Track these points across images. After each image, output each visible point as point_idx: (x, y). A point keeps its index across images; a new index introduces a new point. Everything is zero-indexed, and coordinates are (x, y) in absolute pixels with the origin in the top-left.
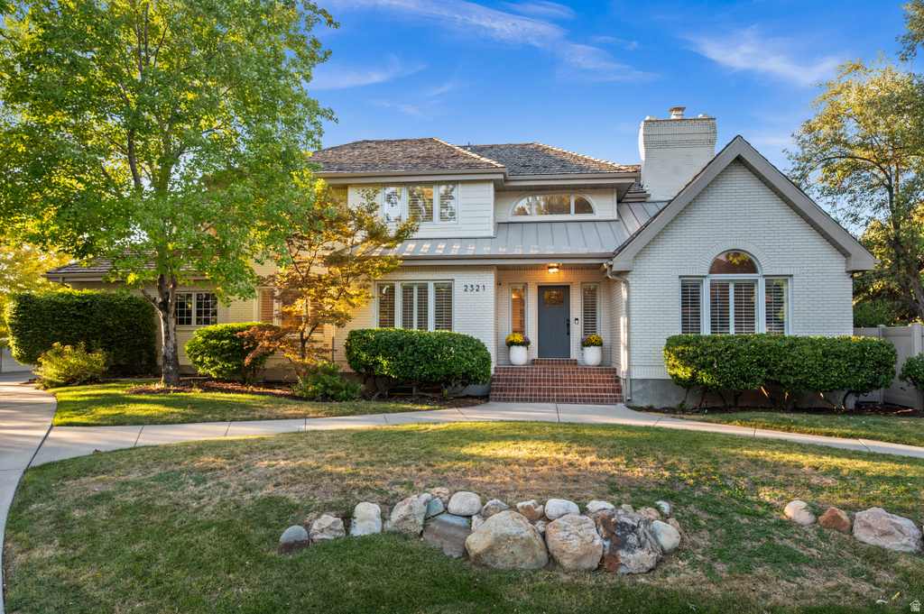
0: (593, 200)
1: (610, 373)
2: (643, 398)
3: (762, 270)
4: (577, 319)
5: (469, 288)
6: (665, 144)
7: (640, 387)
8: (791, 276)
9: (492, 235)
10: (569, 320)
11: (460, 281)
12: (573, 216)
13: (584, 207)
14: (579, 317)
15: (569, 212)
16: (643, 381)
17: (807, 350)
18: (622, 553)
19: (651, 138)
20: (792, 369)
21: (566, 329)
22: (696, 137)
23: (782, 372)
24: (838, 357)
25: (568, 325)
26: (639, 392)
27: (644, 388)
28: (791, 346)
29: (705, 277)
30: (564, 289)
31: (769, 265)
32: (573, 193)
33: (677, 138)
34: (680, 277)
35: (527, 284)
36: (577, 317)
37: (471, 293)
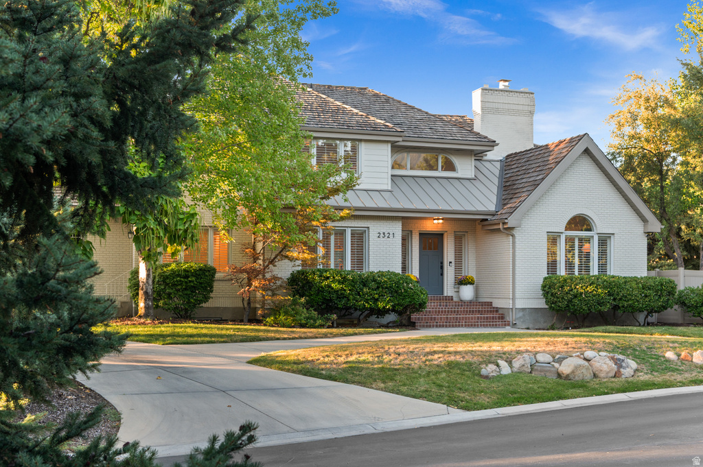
0: (456, 161)
1: (488, 305)
2: (523, 322)
3: (597, 230)
4: (450, 262)
5: (382, 235)
6: (497, 111)
7: (521, 314)
8: (613, 234)
9: (390, 188)
10: (442, 263)
11: (375, 228)
12: (440, 173)
13: (449, 166)
14: (453, 261)
15: (437, 170)
16: (523, 309)
17: (634, 285)
18: (622, 370)
19: (487, 105)
20: (626, 297)
21: (440, 270)
22: (520, 108)
23: (620, 299)
24: (649, 289)
25: (442, 267)
26: (520, 317)
27: (524, 315)
28: (625, 282)
29: (562, 233)
30: (439, 236)
31: (600, 227)
32: (440, 153)
33: (506, 107)
34: (547, 232)
35: (411, 231)
36: (450, 261)
37: (384, 239)
